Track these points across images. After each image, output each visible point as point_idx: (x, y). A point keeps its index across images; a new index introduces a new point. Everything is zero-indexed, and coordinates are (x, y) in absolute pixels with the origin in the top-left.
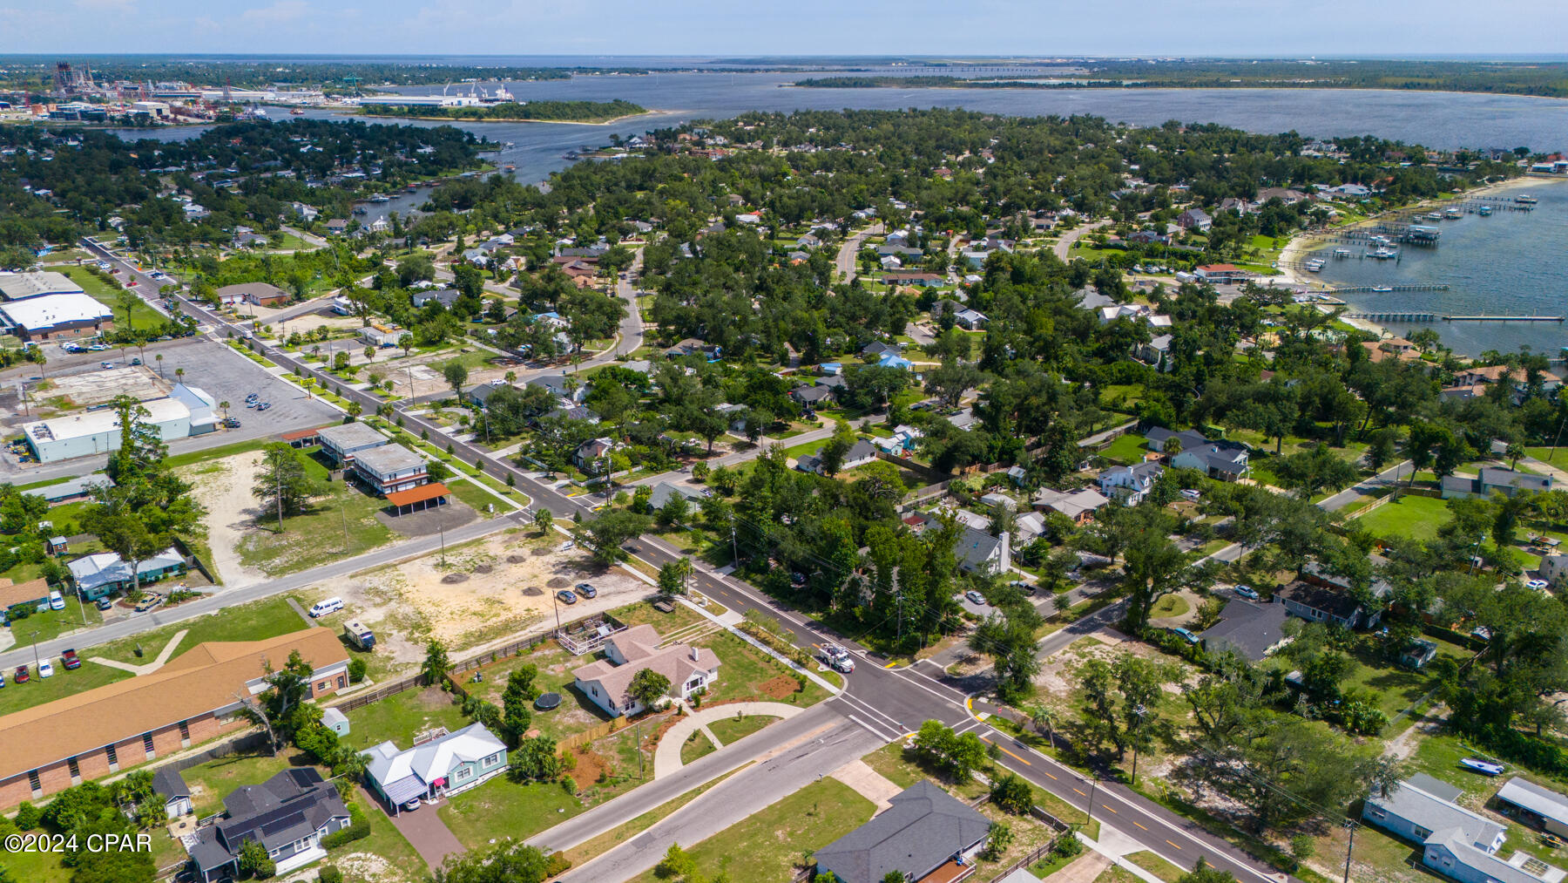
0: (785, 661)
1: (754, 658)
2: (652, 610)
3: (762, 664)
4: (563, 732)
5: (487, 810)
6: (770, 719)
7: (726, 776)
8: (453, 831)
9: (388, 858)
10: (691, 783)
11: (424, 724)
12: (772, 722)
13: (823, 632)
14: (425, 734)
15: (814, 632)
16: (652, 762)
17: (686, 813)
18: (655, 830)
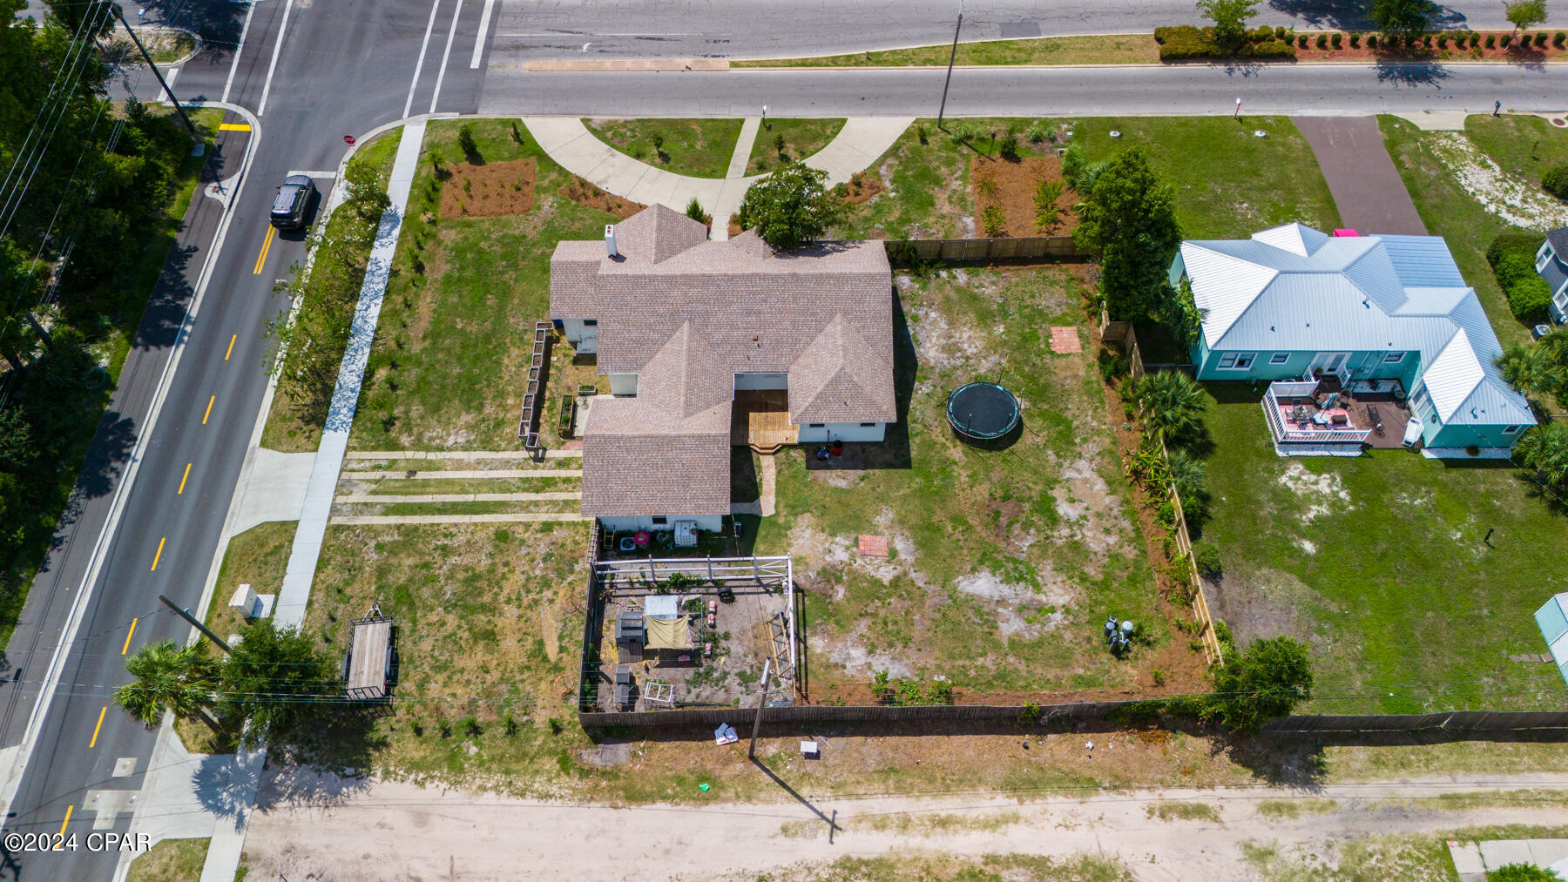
0: (384, 253)
1: (426, 305)
2: (407, 685)
3: (438, 268)
4: (1004, 312)
5: (1247, 198)
6: (610, 134)
7: (804, 63)
8: (1323, 186)
9: (1458, 187)
10: (865, 81)
11: (1319, 522)
12: (610, 126)
13: (188, 292)
14: (1324, 485)
15: (194, 308)
16: (894, 151)
17: (922, 38)
18: (993, 35)
